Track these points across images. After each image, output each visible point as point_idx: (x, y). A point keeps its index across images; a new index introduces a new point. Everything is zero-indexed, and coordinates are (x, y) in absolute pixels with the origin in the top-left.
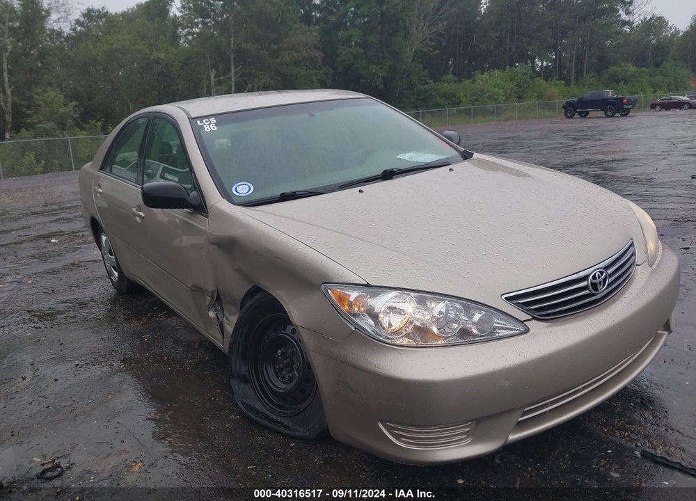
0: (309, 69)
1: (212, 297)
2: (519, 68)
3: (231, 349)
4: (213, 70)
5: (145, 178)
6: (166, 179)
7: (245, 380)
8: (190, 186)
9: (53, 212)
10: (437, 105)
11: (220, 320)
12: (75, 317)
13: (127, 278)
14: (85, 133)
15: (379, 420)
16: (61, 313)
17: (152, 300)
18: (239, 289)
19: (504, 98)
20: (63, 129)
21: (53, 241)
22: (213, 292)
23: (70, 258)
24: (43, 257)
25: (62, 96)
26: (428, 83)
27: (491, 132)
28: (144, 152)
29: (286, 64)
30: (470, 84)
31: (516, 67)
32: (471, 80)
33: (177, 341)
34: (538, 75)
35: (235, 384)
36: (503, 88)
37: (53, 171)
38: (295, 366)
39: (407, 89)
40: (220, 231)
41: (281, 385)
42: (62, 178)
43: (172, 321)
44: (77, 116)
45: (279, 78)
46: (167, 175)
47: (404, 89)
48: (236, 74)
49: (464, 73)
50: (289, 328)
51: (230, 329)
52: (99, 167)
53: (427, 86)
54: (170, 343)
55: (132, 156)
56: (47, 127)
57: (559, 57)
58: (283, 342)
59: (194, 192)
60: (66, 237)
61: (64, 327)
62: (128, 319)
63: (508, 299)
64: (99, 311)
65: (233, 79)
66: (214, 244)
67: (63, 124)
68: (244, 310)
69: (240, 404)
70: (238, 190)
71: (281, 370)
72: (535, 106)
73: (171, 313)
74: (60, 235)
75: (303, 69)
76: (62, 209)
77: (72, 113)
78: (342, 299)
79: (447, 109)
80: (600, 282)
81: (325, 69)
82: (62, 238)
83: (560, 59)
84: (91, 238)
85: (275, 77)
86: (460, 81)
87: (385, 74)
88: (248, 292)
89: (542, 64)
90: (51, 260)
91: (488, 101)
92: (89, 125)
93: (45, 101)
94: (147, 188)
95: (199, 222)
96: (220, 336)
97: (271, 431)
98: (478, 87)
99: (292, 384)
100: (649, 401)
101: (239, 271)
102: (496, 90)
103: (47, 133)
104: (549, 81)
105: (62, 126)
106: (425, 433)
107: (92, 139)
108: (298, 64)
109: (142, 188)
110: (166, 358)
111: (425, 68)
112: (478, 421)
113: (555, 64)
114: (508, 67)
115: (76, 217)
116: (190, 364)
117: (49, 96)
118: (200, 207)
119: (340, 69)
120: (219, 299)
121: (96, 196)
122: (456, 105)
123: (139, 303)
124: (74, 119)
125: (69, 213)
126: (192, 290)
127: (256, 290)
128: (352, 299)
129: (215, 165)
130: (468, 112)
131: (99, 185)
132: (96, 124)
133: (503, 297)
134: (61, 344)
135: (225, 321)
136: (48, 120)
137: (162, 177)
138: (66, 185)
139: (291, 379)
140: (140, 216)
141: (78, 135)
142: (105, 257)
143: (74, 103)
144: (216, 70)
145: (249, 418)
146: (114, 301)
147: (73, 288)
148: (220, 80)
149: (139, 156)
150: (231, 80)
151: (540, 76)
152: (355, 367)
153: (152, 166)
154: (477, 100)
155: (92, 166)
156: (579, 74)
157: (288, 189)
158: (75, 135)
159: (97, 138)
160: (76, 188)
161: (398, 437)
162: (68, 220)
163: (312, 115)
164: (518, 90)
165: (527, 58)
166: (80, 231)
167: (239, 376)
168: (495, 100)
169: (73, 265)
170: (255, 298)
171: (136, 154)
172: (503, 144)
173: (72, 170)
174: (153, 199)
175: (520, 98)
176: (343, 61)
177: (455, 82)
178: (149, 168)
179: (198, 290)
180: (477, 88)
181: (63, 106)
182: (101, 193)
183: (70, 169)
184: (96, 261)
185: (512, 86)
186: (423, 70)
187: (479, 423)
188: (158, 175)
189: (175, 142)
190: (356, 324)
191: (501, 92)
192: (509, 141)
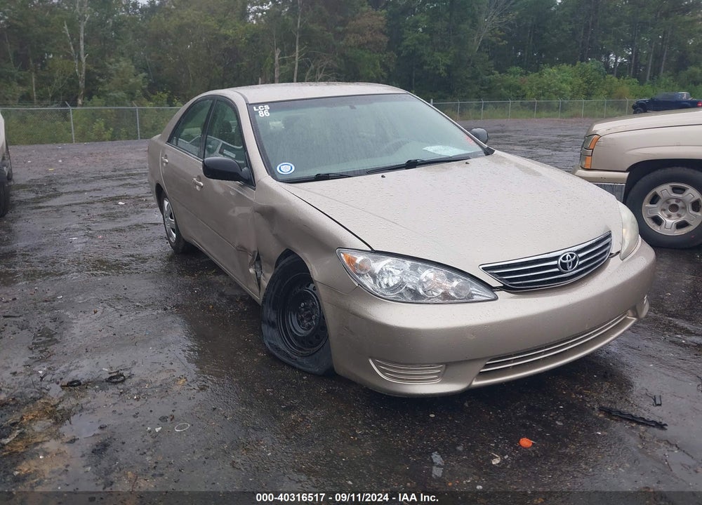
0: (374, 52)
1: (253, 256)
2: (591, 64)
3: (264, 300)
4: (278, 49)
5: (206, 152)
6: (224, 155)
7: (272, 325)
8: (243, 162)
9: (120, 178)
10: (501, 97)
11: (258, 276)
12: (137, 269)
13: (184, 240)
14: (151, 103)
15: (371, 357)
16: (126, 265)
17: (204, 260)
18: (275, 251)
19: (570, 94)
20: (132, 99)
21: (120, 203)
22: (254, 252)
23: (135, 219)
24: (112, 217)
25: (133, 66)
26: (493, 74)
27: (551, 128)
28: (207, 129)
29: (350, 46)
30: (537, 78)
31: (588, 62)
32: (537, 74)
33: (222, 295)
34: (611, 71)
35: (265, 327)
36: (571, 83)
37: (120, 138)
38: (314, 316)
39: (471, 78)
40: (264, 202)
41: (301, 332)
42: (129, 146)
43: (220, 279)
44: (146, 86)
45: (342, 60)
46: (225, 152)
47: (467, 78)
48: (300, 54)
49: (532, 65)
50: (312, 286)
51: (265, 284)
52: (167, 140)
53: (491, 77)
54: (216, 295)
55: (196, 131)
56: (117, 96)
57: (636, 54)
58: (307, 297)
59: (245, 168)
60: (132, 201)
61: (128, 275)
62: (181, 274)
63: (485, 269)
64: (157, 265)
65: (297, 59)
66: (258, 212)
67: (132, 94)
68: (277, 269)
69: (267, 344)
70: (282, 169)
71: (302, 319)
72: (603, 105)
73: (220, 271)
74: (126, 199)
75: (366, 52)
76: (129, 175)
77: (141, 84)
78: (351, 261)
79: (510, 101)
80: (570, 263)
81: (389, 53)
82: (128, 201)
83: (636, 56)
84: (155, 203)
85: (338, 59)
86: (526, 74)
87: (449, 62)
88: (282, 254)
89: (616, 60)
90: (119, 220)
91: (554, 96)
92: (155, 97)
93: (117, 71)
94: (207, 161)
95: (249, 194)
96: (257, 290)
97: (290, 366)
98: (545, 81)
99: (310, 331)
100: (611, 375)
101: (276, 236)
102: (564, 85)
103: (117, 102)
104: (622, 79)
105: (132, 96)
106: (404, 369)
107: (158, 110)
108: (362, 47)
109: (203, 162)
110: (211, 307)
111: (490, 59)
112: (447, 365)
113: (631, 59)
114: (579, 62)
115: (141, 183)
116: (231, 313)
117: (121, 66)
118: (250, 181)
119: (404, 53)
120: (258, 259)
121: (162, 165)
122: (520, 98)
123: (192, 262)
124: (143, 90)
125: (135, 179)
126: (238, 250)
127: (288, 253)
128: (358, 261)
129: (265, 147)
130: (532, 106)
131: (166, 156)
132: (162, 96)
133: (481, 267)
134: (125, 289)
135: (262, 276)
136: (119, 89)
137: (221, 153)
138: (132, 153)
139: (309, 327)
140: (200, 185)
141: (145, 106)
142: (166, 220)
143: (144, 74)
144: (280, 49)
145: (274, 356)
146: (171, 259)
147: (136, 245)
148: (283, 59)
149: (202, 132)
150: (295, 60)
151: (612, 73)
152: (356, 315)
153: (213, 142)
154: (543, 94)
155: (160, 138)
156: (656, 72)
157: (323, 171)
158: (143, 105)
159: (163, 109)
160: (143, 156)
161: (383, 371)
162: (134, 186)
163: (352, 107)
164: (587, 87)
165: (602, 53)
166: (143, 197)
167: (269, 321)
168: (561, 96)
169: (137, 225)
170: (287, 260)
171: (199, 129)
172: (561, 142)
173: (137, 139)
174: (212, 171)
175: (588, 95)
176: (407, 46)
177: (521, 74)
178: (210, 143)
179: (242, 249)
180: (544, 83)
181: (133, 76)
182: (167, 163)
183: (136, 138)
184: (156, 224)
185: (581, 82)
186: (489, 60)
187: (448, 367)
188: (218, 151)
189: (233, 122)
190: (360, 281)
191: (569, 88)
192: (567, 139)
